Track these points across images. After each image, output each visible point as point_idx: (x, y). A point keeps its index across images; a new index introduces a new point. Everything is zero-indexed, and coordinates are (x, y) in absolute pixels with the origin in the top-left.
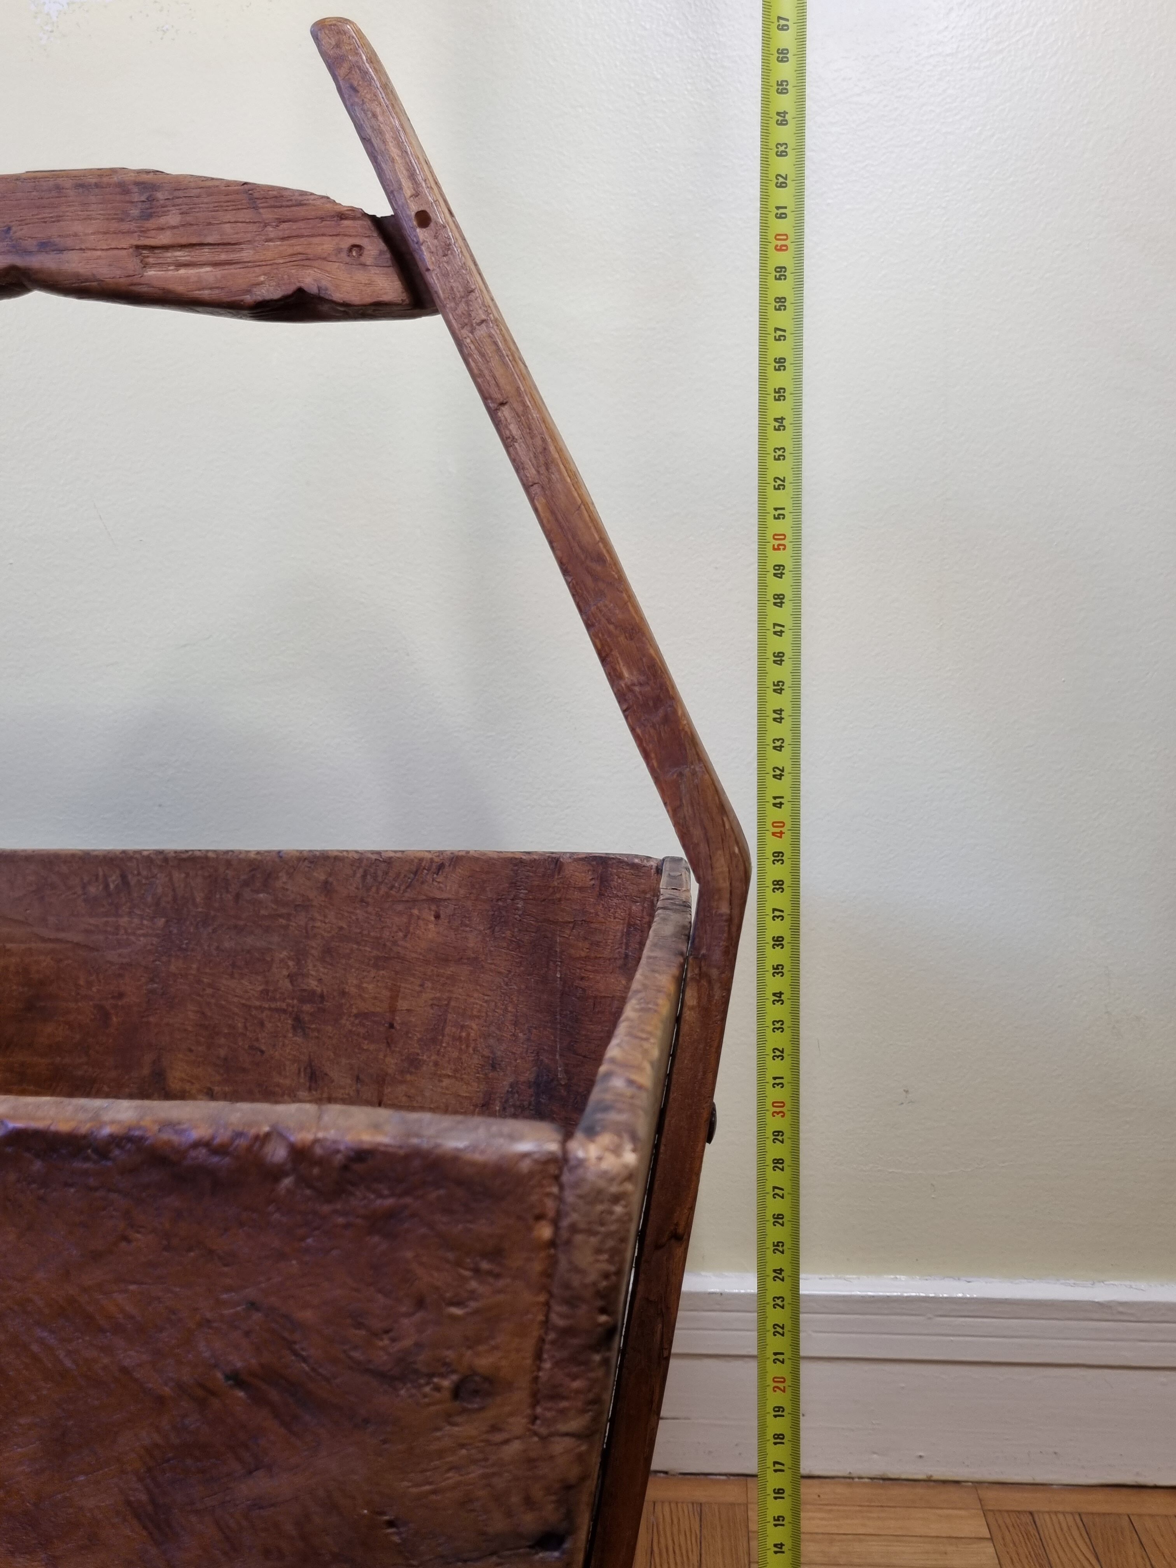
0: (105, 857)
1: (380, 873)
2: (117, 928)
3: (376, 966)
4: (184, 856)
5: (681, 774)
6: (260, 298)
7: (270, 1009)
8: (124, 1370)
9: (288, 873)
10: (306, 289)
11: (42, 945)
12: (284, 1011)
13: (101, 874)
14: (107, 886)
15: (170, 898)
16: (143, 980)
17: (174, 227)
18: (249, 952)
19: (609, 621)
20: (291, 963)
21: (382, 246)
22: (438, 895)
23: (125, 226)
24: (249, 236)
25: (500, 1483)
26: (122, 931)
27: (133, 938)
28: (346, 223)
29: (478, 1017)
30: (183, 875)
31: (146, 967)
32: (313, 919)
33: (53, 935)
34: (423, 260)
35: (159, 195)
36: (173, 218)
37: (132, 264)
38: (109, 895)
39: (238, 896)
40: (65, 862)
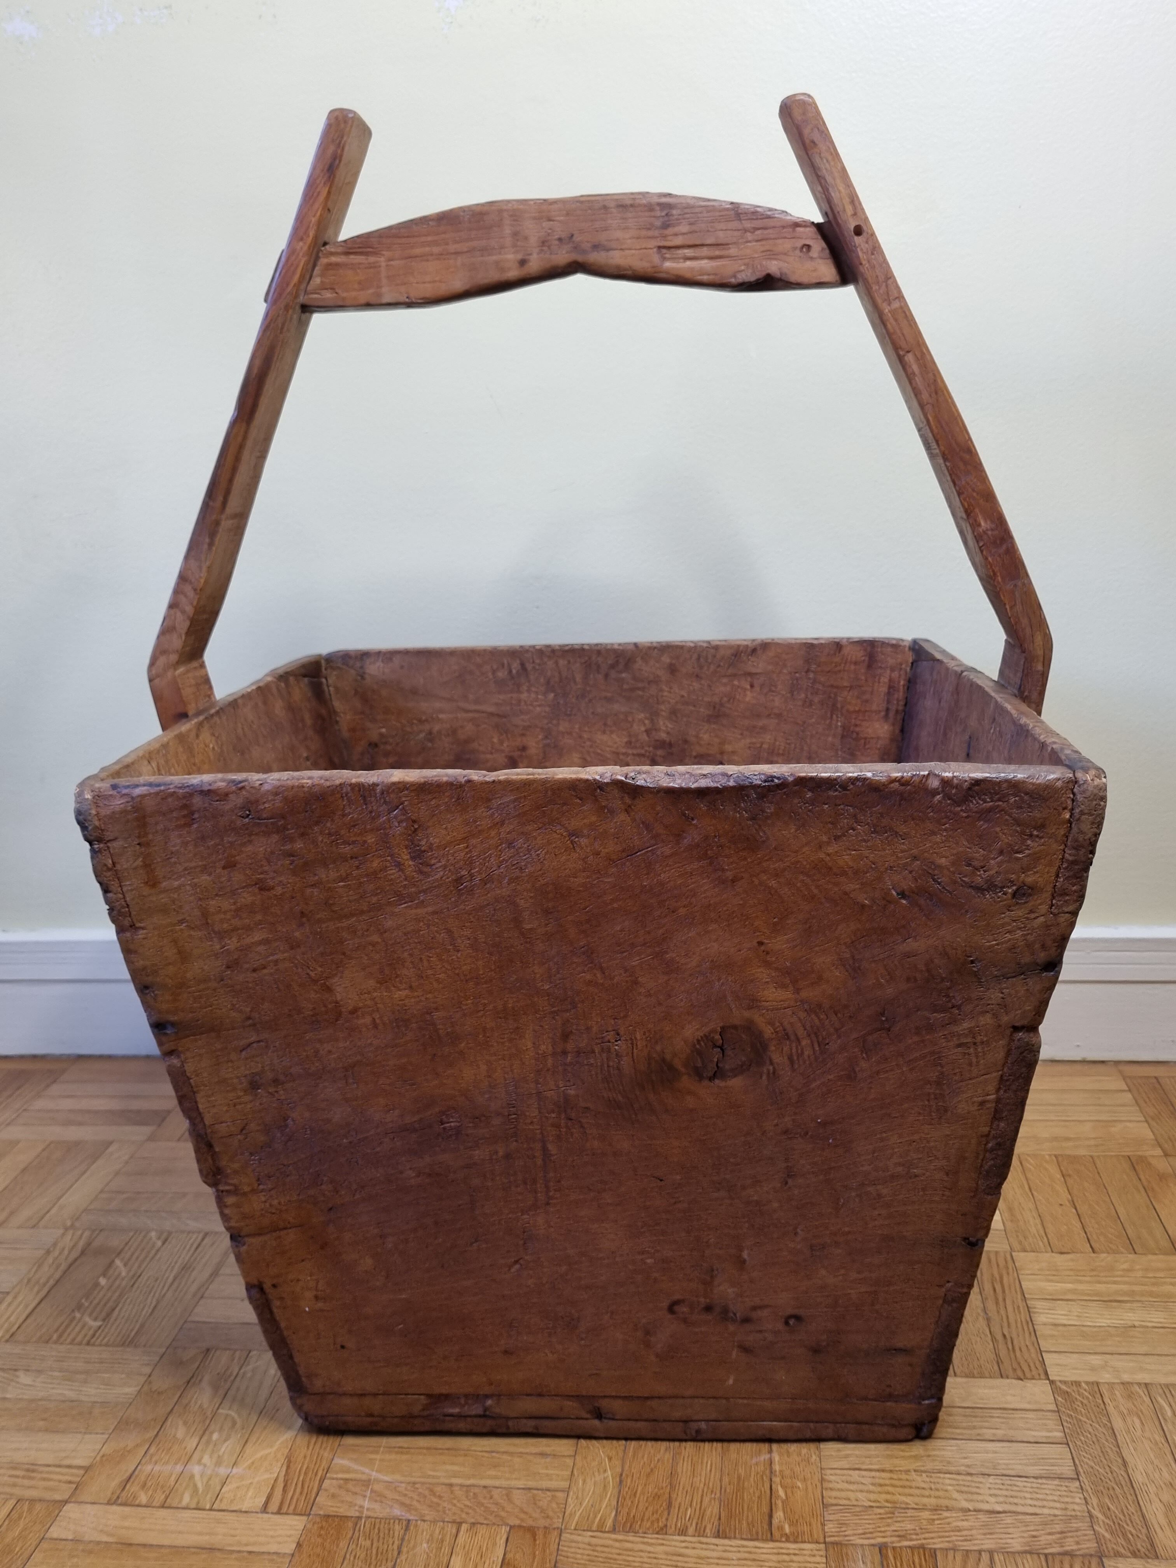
0: (508, 651)
1: (710, 657)
2: (519, 701)
3: (709, 721)
4: (567, 648)
5: (1015, 586)
6: (740, 281)
7: (633, 755)
8: (846, 893)
9: (642, 658)
10: (773, 274)
11: (465, 715)
12: (643, 755)
13: (505, 662)
14: (510, 672)
15: (557, 679)
16: (540, 737)
17: (684, 234)
18: (616, 715)
19: (973, 490)
20: (647, 722)
21: (824, 245)
22: (754, 670)
23: (650, 233)
24: (735, 240)
25: (1031, 938)
26: (523, 703)
27: (531, 708)
28: (799, 229)
29: (783, 755)
30: (566, 662)
31: (542, 728)
32: (661, 690)
33: (473, 707)
34: (858, 257)
35: (674, 212)
36: (684, 228)
37: (656, 259)
38: (512, 678)
39: (606, 676)
40: (479, 655)
